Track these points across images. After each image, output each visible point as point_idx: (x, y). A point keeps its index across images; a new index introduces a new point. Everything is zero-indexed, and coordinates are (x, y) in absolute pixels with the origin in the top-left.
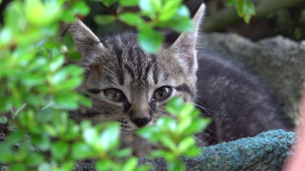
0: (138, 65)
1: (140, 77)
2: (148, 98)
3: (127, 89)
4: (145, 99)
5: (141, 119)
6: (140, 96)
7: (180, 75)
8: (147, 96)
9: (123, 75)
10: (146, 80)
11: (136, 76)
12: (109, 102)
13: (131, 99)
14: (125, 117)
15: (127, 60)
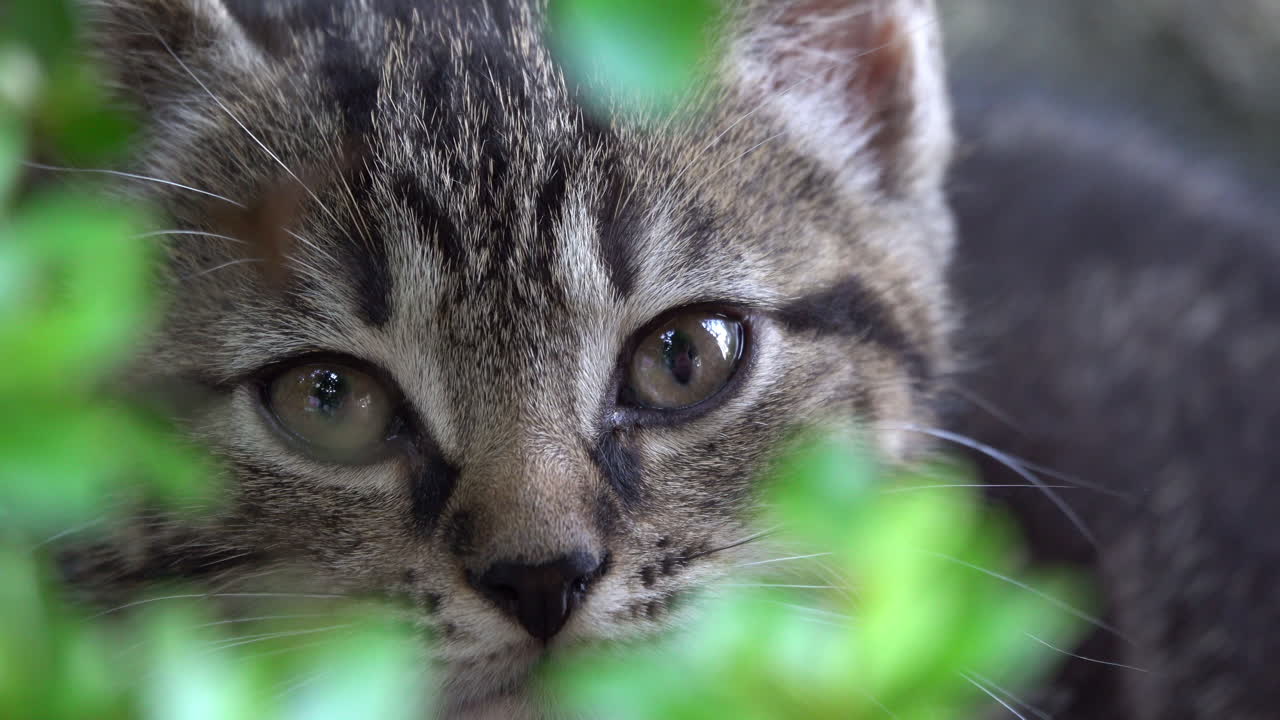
0: (484, 172)
1: (504, 260)
2: (577, 406)
3: (422, 352)
4: (555, 416)
5: (532, 568)
6: (514, 395)
7: (802, 219)
8: (568, 388)
9: (382, 257)
10: (547, 277)
11: (472, 255)
12: (295, 467)
13: (451, 430)
14: (418, 564)
15: (408, 147)
